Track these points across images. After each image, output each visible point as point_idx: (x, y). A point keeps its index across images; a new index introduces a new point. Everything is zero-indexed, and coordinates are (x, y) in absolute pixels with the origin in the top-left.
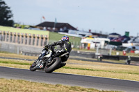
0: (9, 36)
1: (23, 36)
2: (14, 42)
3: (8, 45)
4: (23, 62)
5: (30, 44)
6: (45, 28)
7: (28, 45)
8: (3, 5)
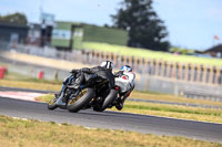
0: (163, 66)
1: (184, 68)
2: (170, 76)
3: (161, 82)
4: (184, 108)
5: (195, 79)
6: (219, 54)
7: (191, 82)
8: (152, 18)
